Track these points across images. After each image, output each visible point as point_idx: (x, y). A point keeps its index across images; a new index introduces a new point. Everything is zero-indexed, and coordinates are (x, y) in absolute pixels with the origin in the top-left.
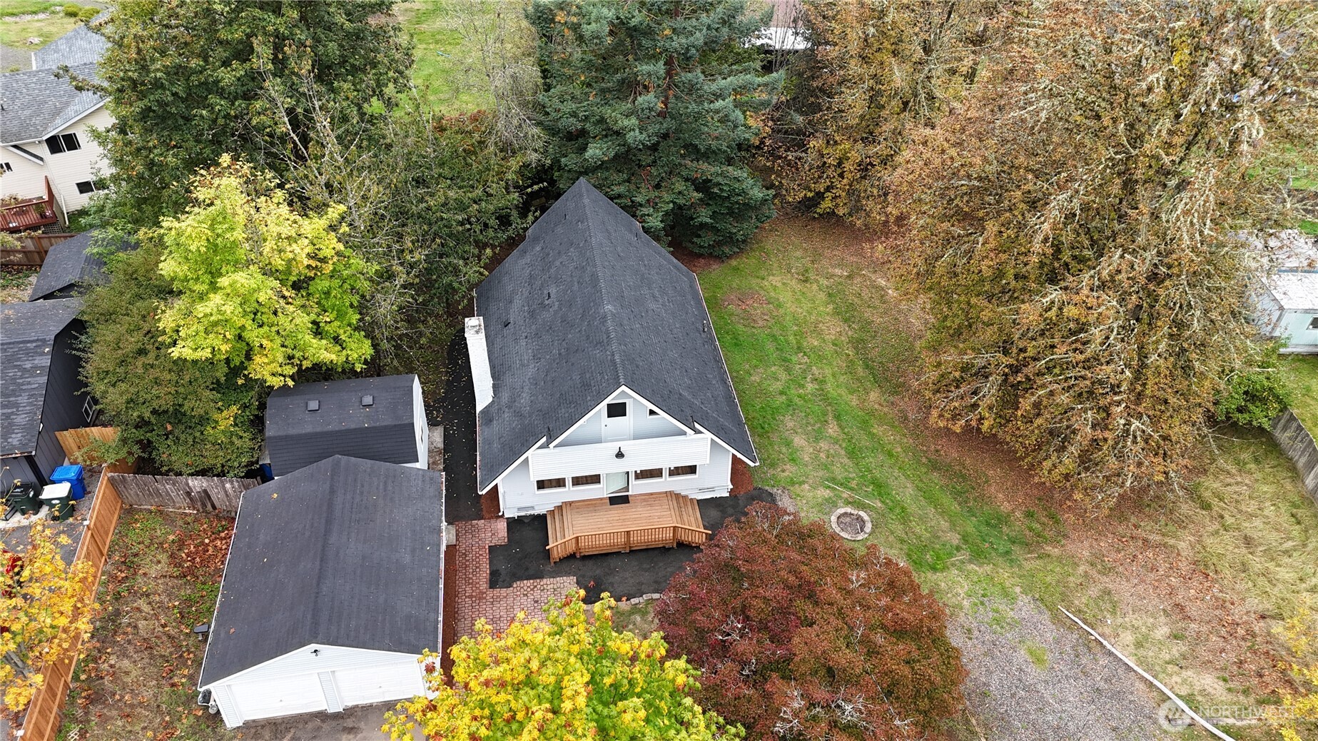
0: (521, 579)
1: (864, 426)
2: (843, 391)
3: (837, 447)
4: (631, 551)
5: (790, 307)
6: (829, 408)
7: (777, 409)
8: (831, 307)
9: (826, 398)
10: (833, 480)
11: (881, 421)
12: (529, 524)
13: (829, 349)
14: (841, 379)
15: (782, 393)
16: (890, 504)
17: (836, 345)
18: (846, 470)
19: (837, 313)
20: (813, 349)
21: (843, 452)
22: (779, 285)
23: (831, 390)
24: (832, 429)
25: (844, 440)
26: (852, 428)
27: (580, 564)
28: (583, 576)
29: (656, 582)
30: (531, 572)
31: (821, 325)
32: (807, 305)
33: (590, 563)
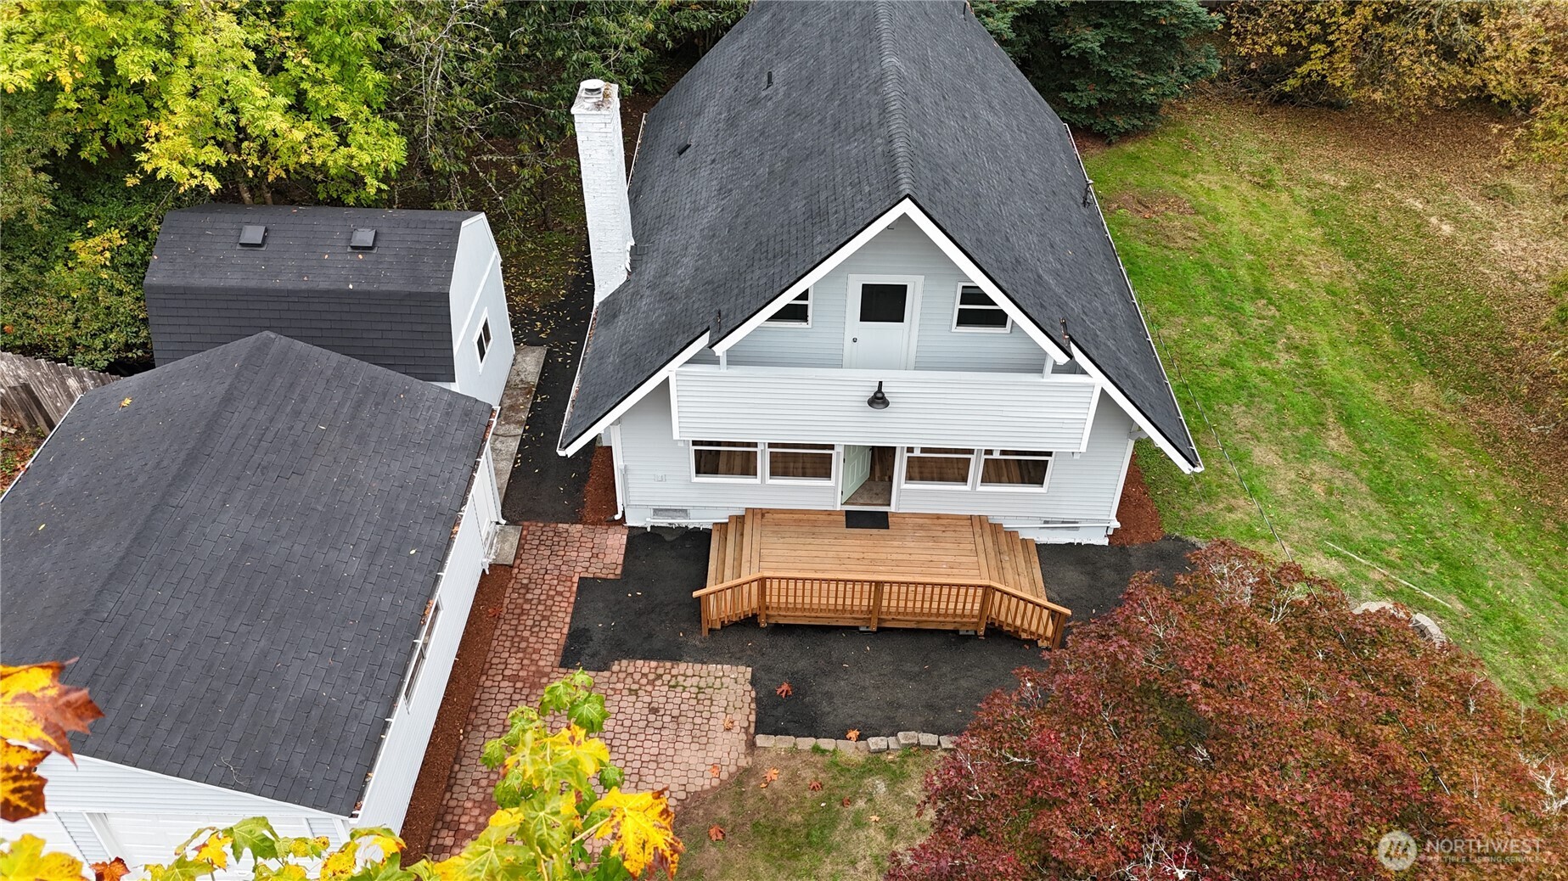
0: (632, 655)
1: (1407, 442)
2: (1357, 375)
3: (1350, 475)
4: (880, 630)
5: (1240, 223)
6: (1328, 401)
7: (1216, 391)
8: (1319, 231)
9: (1318, 383)
10: (1346, 540)
11: (1444, 439)
12: (672, 545)
13: (1320, 300)
14: (1350, 352)
15: (1224, 364)
16: (1484, 607)
17: (1334, 294)
18: (1374, 526)
19: (1331, 241)
20: (1287, 296)
21: (1364, 489)
22: (1216, 188)
23: (1328, 368)
24: (1336, 440)
25: (1363, 464)
26: (1379, 443)
27: (765, 641)
28: (768, 670)
29: (930, 707)
30: (658, 644)
31: (1300, 258)
32: (1271, 225)
33: (787, 643)
